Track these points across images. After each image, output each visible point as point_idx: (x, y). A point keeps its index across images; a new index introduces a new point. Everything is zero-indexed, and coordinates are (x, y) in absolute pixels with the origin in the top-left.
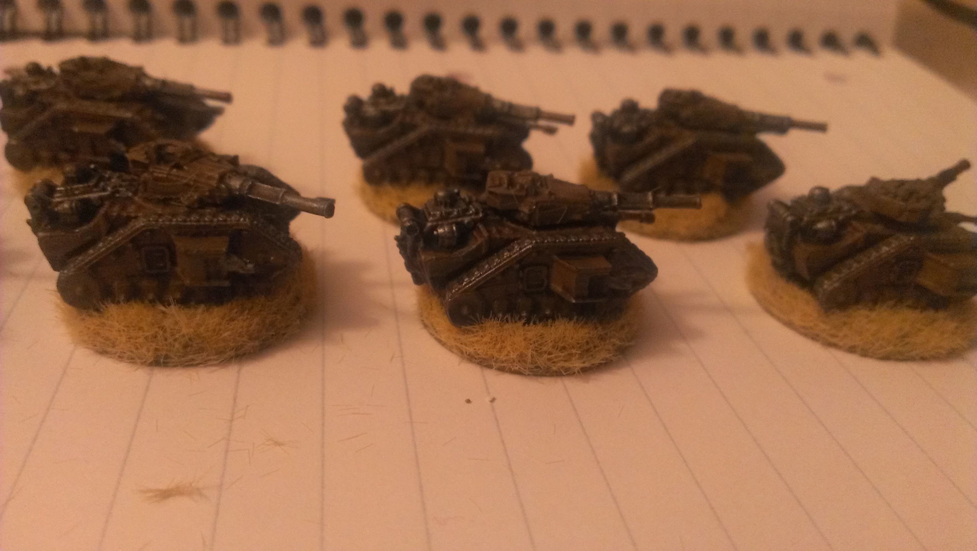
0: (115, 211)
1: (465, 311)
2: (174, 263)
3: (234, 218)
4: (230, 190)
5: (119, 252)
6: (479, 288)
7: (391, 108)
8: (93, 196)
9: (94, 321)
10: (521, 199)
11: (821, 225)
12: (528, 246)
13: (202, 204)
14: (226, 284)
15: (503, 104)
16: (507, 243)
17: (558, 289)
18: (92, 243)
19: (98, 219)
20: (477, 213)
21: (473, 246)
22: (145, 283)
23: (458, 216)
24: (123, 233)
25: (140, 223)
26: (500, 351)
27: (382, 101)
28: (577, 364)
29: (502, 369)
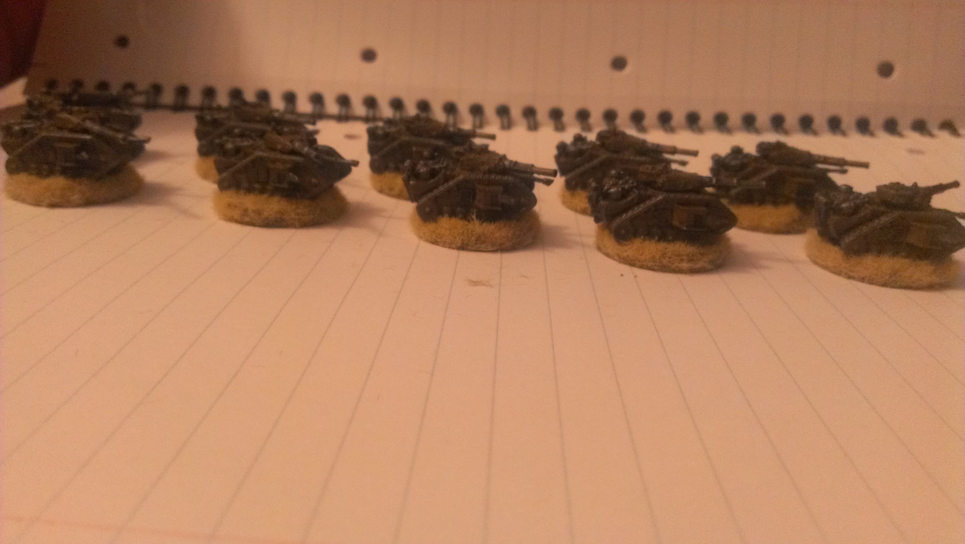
0: (448, 173)
1: (623, 232)
2: (474, 198)
3: (506, 178)
4: (504, 165)
5: (449, 191)
6: (632, 220)
7: (585, 147)
8: (437, 167)
9: (431, 226)
10: (658, 175)
11: (844, 205)
12: (660, 198)
13: (490, 172)
14: (500, 209)
15: (653, 144)
16: (649, 197)
17: (676, 223)
18: (436, 187)
19: (440, 175)
20: (633, 183)
21: (629, 199)
22: (459, 209)
23: (623, 184)
24: (451, 183)
25: (461, 177)
26: (641, 255)
27: (579, 143)
28: (685, 265)
29: (642, 267)
